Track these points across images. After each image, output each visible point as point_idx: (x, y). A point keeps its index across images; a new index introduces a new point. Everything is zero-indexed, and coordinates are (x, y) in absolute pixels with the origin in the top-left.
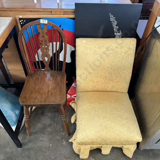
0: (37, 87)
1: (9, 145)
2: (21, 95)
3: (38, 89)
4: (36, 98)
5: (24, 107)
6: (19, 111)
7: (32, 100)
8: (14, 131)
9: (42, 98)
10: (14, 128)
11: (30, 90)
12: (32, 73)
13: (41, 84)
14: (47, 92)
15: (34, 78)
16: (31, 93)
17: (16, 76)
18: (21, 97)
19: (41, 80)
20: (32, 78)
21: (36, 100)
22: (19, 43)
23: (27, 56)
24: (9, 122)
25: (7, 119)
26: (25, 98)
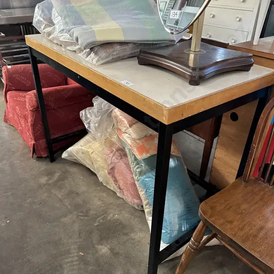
0: (244, 206)
1: (140, 265)
2: (208, 199)
3: (245, 210)
4: (231, 222)
5: (201, 222)
6: (188, 227)
7: (222, 221)
8: (160, 250)
9: (242, 229)
10: (163, 246)
11: (229, 202)
12: (251, 179)
13: (256, 206)
14: (258, 227)
15: (249, 188)
16: (228, 207)
17: (220, 174)
18: (206, 203)
19: (261, 199)
20: (246, 187)
21: (229, 226)
22: (262, 116)
23: (260, 147)
24: (163, 231)
25: (164, 224)
26: (212, 208)
